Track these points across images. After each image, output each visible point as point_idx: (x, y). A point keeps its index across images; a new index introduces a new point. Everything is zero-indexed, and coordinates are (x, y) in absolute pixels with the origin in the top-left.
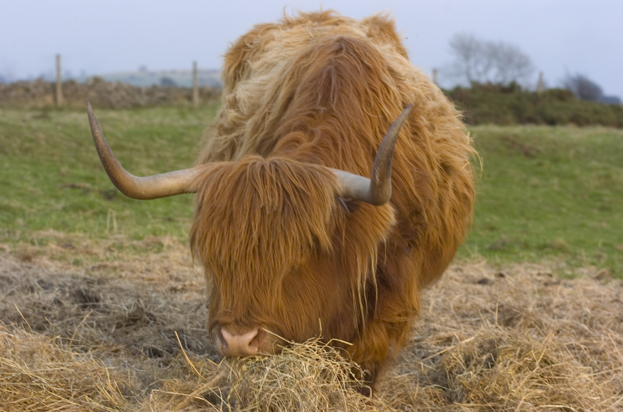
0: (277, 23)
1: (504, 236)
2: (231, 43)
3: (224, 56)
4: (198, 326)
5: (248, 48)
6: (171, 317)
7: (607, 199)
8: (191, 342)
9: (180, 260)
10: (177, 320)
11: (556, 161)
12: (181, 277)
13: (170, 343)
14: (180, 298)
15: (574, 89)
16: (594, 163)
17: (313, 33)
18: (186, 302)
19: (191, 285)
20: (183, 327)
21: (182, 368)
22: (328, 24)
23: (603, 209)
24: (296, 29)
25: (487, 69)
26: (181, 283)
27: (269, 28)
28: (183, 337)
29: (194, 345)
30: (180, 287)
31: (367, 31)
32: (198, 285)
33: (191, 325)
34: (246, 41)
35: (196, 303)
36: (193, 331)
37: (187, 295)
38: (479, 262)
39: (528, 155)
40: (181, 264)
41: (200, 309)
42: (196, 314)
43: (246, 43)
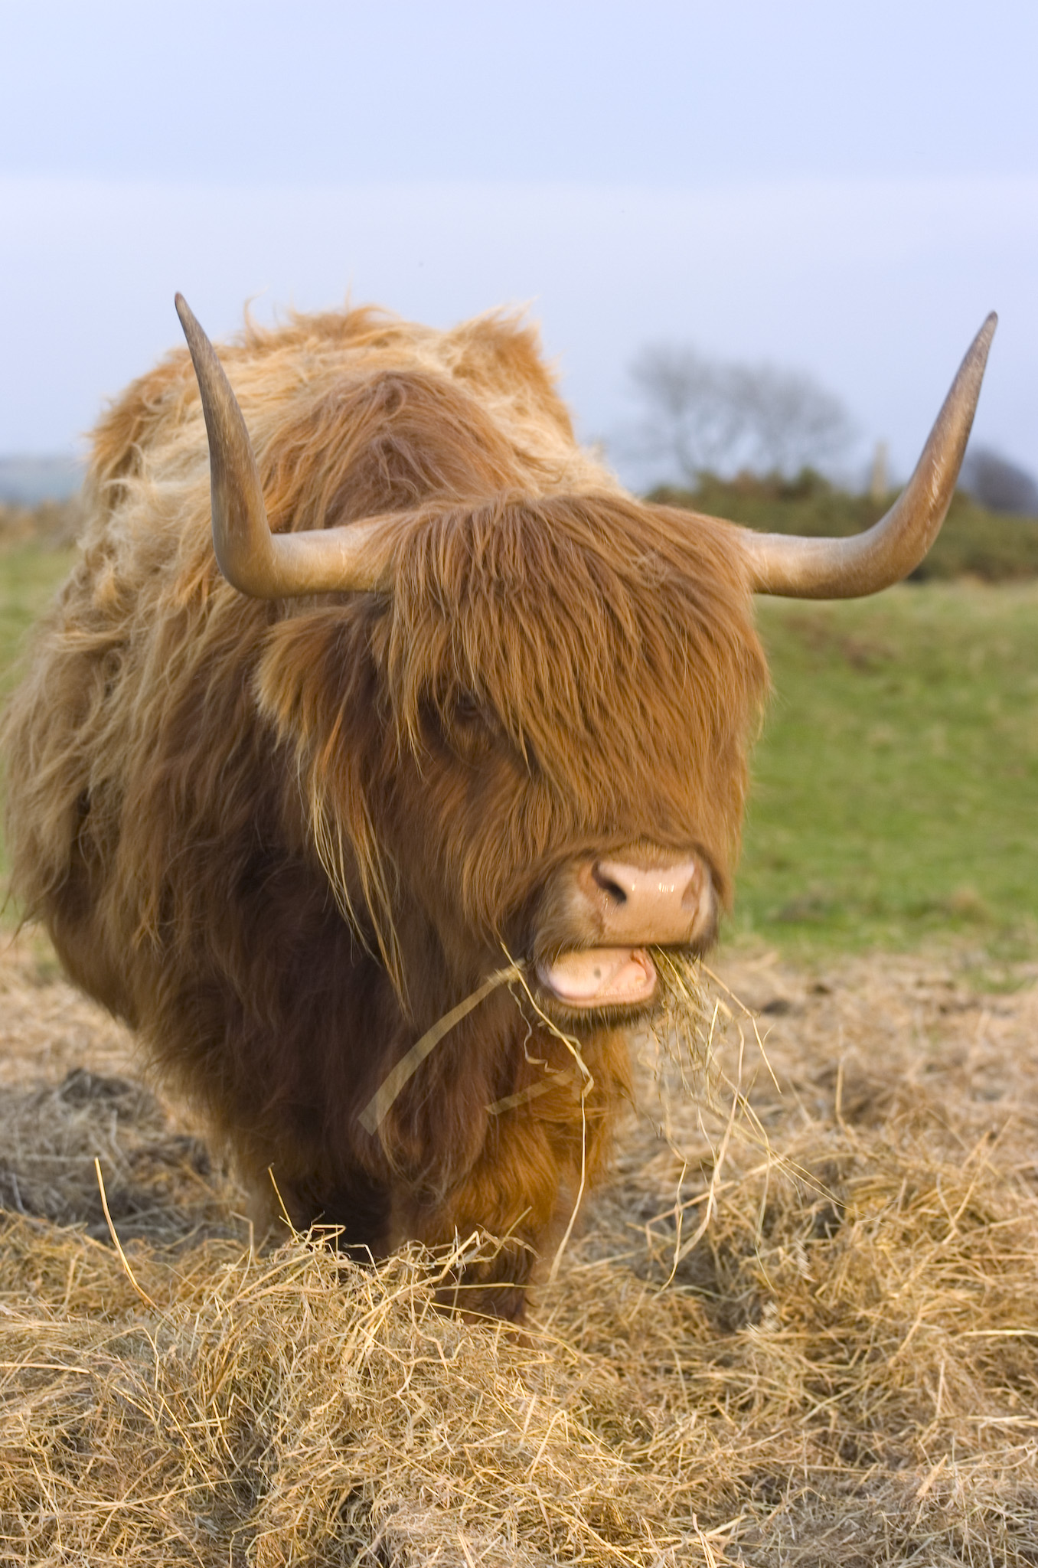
0: (229, 343)
1: (815, 886)
2: (111, 402)
3: (89, 436)
4: (43, 1150)
5: (151, 414)
8: (29, 1193)
11: (935, 678)
15: (969, 486)
19: (11, 1040)
20: (5, 1153)
21: (18, 1262)
22: (360, 344)
24: (275, 358)
28: (9, 1179)
29: (37, 1199)
31: (458, 361)
32: (28, 1040)
33: (24, 1147)
34: (145, 393)
35: (30, 1088)
36: (32, 1165)
38: (758, 957)
39: (861, 664)
41: (46, 1105)
42: (37, 1116)
43: (144, 400)
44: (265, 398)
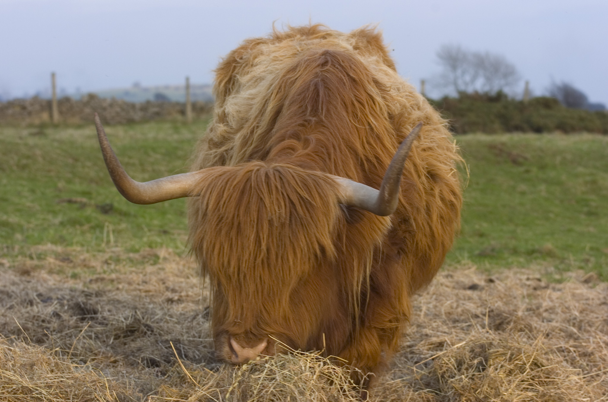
0: (266, 37)
1: (493, 242)
2: (223, 59)
4: (194, 336)
5: (238, 63)
6: (168, 327)
7: (593, 204)
8: (187, 352)
9: (176, 272)
10: (173, 331)
11: (542, 167)
12: (177, 288)
13: (168, 353)
14: (177, 309)
15: (560, 97)
16: (580, 169)
17: (300, 47)
18: (183, 312)
19: (188, 296)
20: (180, 337)
21: (179, 377)
22: (317, 38)
23: (590, 214)
24: (284, 43)
25: (474, 79)
26: (177, 294)
27: (258, 42)
28: (180, 346)
29: (191, 354)
30: (176, 298)
31: (354, 44)
32: (194, 296)
33: (187, 335)
34: (236, 56)
35: (192, 313)
36: (190, 341)
37: (183, 305)
38: (469, 268)
39: (515, 162)
40: (177, 276)
41: (196, 320)
42: (192, 324)
43: (236, 58)
44: (285, 57)
